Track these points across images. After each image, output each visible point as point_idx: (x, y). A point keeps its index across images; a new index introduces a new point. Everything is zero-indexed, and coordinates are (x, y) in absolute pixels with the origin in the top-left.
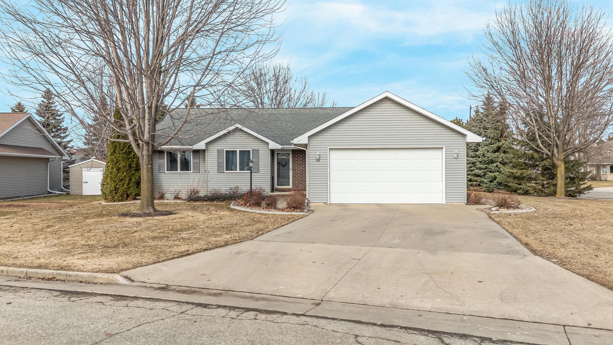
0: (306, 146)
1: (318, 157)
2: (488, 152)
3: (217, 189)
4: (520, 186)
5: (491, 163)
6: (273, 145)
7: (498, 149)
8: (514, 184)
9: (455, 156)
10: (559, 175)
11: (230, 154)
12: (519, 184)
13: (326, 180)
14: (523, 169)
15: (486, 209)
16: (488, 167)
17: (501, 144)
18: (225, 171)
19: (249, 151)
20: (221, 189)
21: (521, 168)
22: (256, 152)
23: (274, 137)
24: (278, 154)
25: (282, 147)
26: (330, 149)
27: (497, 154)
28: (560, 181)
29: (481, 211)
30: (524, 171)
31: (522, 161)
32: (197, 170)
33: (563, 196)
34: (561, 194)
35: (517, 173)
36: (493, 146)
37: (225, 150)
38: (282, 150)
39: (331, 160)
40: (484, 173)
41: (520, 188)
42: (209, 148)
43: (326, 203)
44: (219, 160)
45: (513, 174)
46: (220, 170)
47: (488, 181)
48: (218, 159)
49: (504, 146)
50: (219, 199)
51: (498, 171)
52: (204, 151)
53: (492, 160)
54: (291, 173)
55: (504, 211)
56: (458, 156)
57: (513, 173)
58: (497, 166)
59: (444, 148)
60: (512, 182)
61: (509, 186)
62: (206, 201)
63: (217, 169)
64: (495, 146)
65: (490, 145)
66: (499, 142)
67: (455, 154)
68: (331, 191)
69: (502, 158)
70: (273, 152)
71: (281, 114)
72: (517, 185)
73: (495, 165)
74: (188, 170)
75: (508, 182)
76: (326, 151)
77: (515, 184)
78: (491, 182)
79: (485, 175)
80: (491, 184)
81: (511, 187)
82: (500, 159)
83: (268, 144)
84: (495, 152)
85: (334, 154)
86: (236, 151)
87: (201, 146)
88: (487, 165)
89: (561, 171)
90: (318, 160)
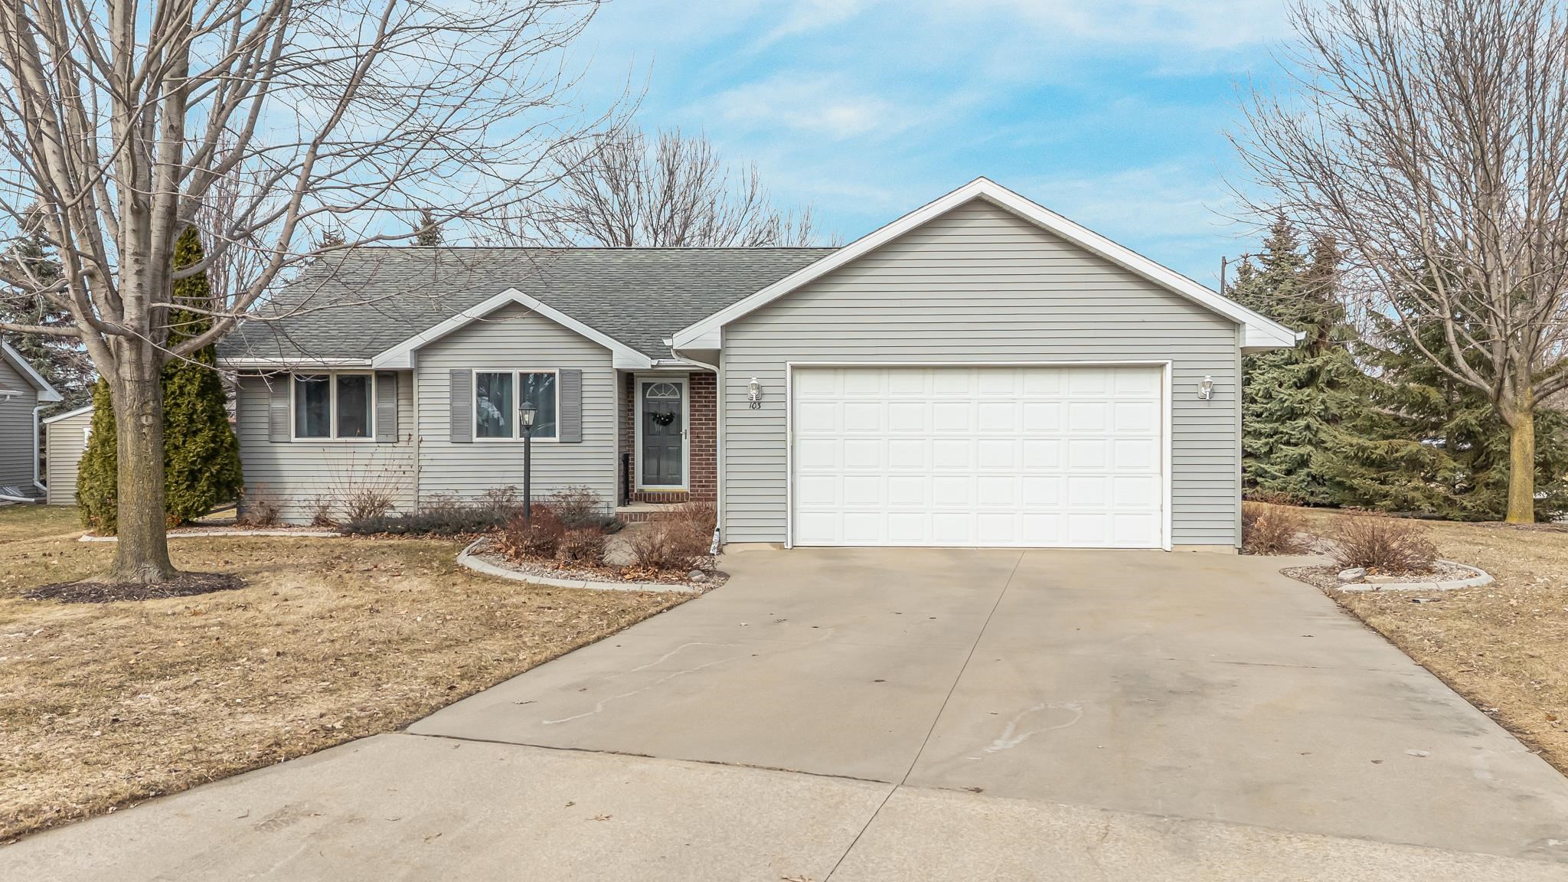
0: (714, 356)
1: (754, 393)
2: (1280, 385)
3: (447, 493)
4: (1386, 488)
5: (1289, 419)
6: (626, 357)
7: (1312, 376)
8: (1365, 481)
9: (1205, 391)
10: (1516, 456)
11: (492, 385)
12: (1383, 483)
13: (781, 468)
14: (1393, 437)
15: (1315, 570)
16: (1281, 429)
17: (1319, 362)
18: (475, 439)
19: (553, 375)
20: (461, 493)
21: (1389, 432)
22: (575, 377)
23: (632, 331)
24: (646, 386)
25: (655, 362)
26: (794, 368)
27: (1307, 391)
28: (1521, 476)
29: (1301, 579)
30: (1395, 441)
31: (1386, 411)
32: (392, 433)
33: (1530, 521)
34: (1523, 515)
35: (1376, 448)
36: (1296, 367)
37: (475, 371)
38: (654, 372)
39: (797, 403)
40: (1266, 449)
41: (1385, 496)
42: (424, 364)
43: (780, 545)
44: (455, 404)
45: (1363, 452)
46: (458, 433)
47: (1280, 471)
48: (453, 398)
49: (1329, 367)
50: (440, 526)
51: (1310, 442)
52: (409, 373)
53: (1292, 409)
54: (686, 443)
55: (1384, 582)
56: (1212, 393)
57: (1364, 449)
58: (1308, 427)
59: (1169, 367)
60: (1362, 476)
61: (1352, 489)
62: (402, 533)
63: (448, 432)
64: (1301, 369)
65: (1286, 364)
66: (1313, 356)
67: (1204, 384)
68: (799, 506)
69: (1323, 402)
70: (627, 380)
71: (666, 267)
72: (1377, 486)
73: (1302, 423)
74: (364, 434)
75: (1347, 475)
76: (781, 375)
77: (1369, 482)
78: (1289, 472)
79: (1271, 451)
80: (1289, 478)
81: (1355, 489)
82: (1318, 408)
83: (610, 352)
84: (1301, 385)
85: (806, 384)
86: (510, 375)
87: (397, 357)
88: (1277, 424)
89: (1524, 445)
90: (756, 404)
